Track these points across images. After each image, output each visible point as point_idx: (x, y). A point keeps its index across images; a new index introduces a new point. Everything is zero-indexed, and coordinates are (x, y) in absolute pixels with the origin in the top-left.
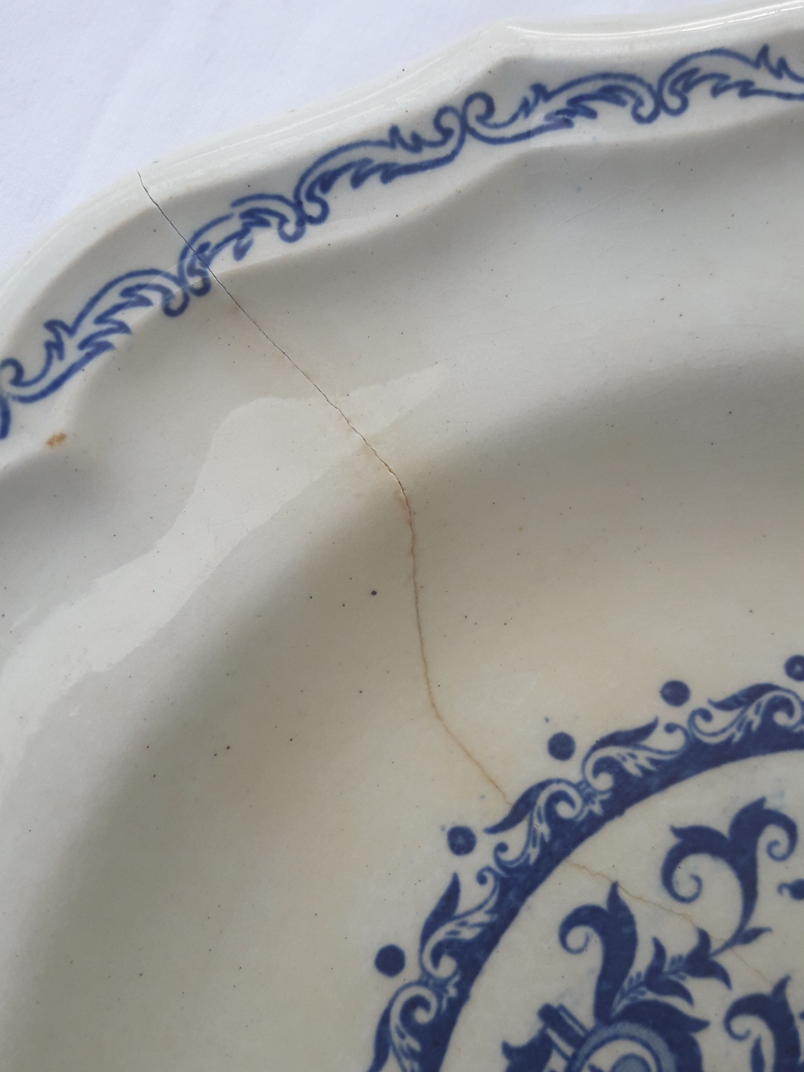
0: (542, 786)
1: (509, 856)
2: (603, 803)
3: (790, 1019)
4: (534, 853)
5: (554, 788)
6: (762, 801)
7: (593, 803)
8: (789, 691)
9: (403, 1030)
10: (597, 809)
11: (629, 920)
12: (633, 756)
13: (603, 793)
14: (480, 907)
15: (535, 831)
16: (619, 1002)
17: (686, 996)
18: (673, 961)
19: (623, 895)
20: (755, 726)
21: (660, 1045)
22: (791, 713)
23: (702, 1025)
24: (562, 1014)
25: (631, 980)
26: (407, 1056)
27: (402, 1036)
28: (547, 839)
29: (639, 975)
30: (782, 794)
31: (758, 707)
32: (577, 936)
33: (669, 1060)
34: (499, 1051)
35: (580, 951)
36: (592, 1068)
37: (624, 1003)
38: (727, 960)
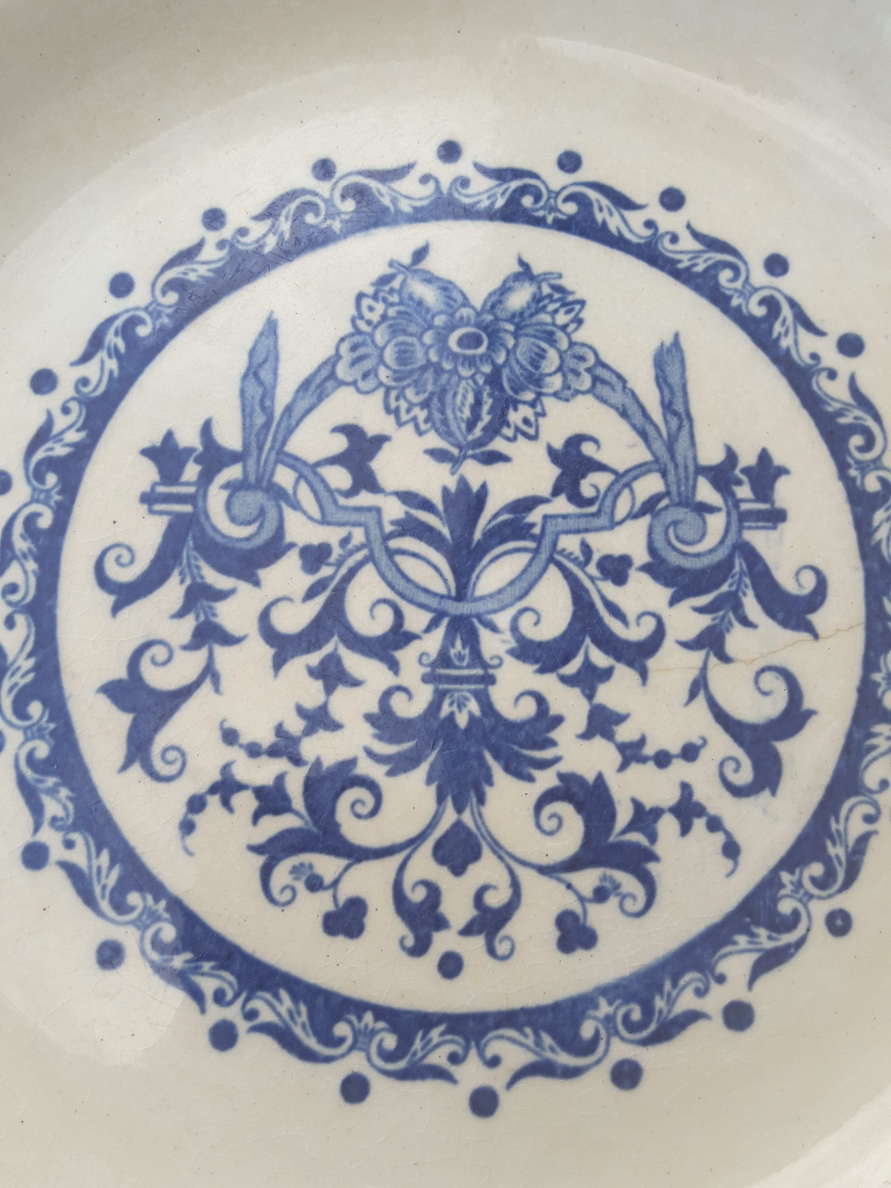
2: (878, 685)
3: (618, 658)
4: (888, 607)
6: (774, 793)
7: (884, 679)
8: (830, 896)
9: (859, 422)
11: (785, 623)
12: (889, 739)
13: (884, 692)
14: (887, 540)
16: (741, 564)
17: (701, 610)
18: (731, 624)
19: (805, 636)
20: (829, 844)
21: (688, 564)
22: (814, 881)
23: (673, 601)
24: (770, 524)
25: (746, 586)
26: (841, 409)
27: (856, 418)
29: (745, 594)
30: (764, 811)
31: (840, 863)
32: (809, 582)
33: (674, 559)
34: (788, 465)
35: (798, 573)
36: (719, 510)
37: (737, 569)
38: (696, 658)
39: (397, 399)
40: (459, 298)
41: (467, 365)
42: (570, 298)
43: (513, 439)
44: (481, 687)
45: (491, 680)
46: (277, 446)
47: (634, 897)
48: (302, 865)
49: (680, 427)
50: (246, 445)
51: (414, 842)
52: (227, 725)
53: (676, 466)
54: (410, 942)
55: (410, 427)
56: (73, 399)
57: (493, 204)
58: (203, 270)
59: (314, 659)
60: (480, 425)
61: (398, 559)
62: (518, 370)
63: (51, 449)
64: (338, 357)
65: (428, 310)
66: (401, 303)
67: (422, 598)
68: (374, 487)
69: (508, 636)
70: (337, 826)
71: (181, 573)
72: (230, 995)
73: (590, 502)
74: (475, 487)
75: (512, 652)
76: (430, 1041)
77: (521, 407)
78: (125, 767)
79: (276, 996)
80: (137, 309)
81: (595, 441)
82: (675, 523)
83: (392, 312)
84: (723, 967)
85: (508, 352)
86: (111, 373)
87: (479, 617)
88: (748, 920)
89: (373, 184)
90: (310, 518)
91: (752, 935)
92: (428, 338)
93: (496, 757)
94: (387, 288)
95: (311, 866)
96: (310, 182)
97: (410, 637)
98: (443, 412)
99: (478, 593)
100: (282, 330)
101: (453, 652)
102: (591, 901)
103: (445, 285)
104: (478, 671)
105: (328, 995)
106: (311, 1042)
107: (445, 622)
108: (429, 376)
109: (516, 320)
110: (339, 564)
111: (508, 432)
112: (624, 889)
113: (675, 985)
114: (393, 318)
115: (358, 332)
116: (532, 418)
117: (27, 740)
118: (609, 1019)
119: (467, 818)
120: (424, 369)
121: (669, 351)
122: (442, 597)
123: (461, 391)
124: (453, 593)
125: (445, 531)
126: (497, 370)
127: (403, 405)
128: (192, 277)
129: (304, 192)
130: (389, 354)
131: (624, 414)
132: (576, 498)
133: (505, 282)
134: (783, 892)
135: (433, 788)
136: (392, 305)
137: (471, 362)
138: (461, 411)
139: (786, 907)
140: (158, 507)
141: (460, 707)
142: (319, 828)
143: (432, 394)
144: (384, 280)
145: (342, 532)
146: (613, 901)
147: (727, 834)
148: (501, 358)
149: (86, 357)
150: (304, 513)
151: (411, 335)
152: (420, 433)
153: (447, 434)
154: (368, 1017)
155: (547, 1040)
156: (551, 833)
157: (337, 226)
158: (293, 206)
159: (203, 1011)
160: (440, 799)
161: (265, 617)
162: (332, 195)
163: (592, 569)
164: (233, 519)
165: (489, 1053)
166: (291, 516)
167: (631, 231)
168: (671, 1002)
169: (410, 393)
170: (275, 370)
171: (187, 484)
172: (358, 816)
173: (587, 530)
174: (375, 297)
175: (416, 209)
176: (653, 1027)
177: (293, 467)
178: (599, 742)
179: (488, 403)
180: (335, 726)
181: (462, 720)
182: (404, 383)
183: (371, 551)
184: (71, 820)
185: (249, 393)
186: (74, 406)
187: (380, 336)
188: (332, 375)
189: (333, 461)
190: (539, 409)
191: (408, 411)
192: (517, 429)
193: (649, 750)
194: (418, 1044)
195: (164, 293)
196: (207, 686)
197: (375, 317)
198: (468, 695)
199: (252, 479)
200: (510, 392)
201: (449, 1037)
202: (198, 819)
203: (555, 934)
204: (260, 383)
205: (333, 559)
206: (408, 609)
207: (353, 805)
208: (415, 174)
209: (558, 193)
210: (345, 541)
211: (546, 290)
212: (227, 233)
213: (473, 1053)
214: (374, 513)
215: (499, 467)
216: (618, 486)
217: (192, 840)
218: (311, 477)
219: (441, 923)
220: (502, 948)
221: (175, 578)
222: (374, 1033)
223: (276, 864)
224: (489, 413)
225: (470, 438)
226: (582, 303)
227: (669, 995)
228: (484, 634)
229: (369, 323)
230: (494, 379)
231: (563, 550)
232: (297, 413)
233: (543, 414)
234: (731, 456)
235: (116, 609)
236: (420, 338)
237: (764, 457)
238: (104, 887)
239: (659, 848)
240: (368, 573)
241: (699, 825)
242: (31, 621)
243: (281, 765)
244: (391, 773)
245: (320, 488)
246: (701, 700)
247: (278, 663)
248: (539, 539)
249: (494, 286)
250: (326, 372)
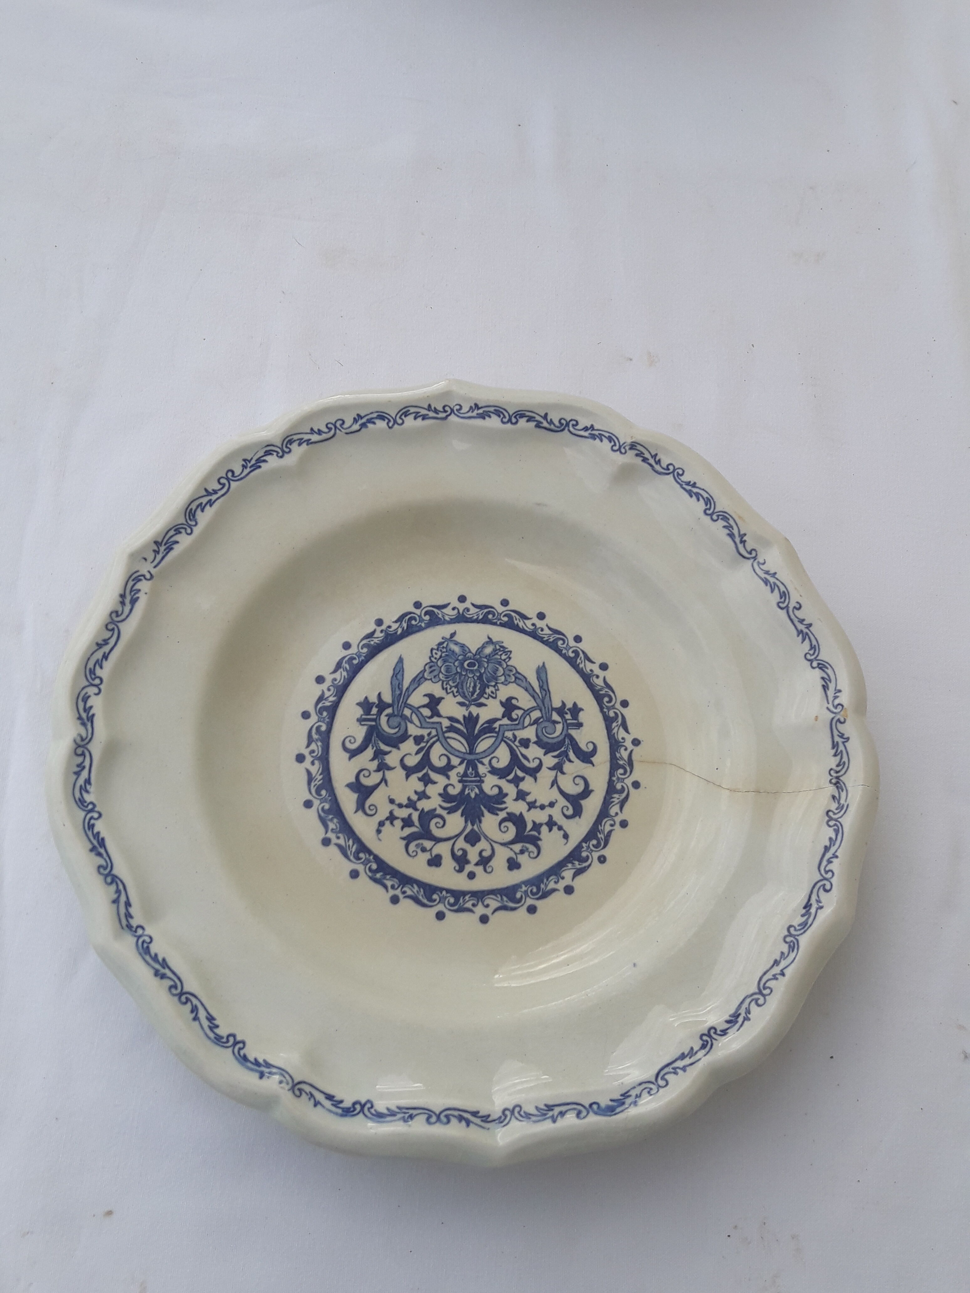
0: (631, 772)
1: (622, 749)
2: (614, 781)
3: (526, 774)
4: (618, 755)
5: (628, 774)
6: (580, 817)
7: (616, 779)
8: (599, 851)
9: (607, 693)
10: (614, 779)
11: (583, 761)
12: (618, 799)
13: (617, 783)
14: (617, 733)
15: (622, 760)
16: (568, 741)
17: (555, 757)
18: (565, 761)
19: (590, 765)
20: (598, 834)
21: (550, 741)
22: (593, 846)
23: (545, 754)
24: (577, 728)
25: (570, 749)
26: (601, 689)
27: (606, 692)
28: (618, 761)
29: (569, 751)
30: (577, 823)
31: (602, 840)
32: (591, 747)
33: (545, 739)
34: (583, 708)
35: (587, 744)
36: (560, 723)
37: (567, 743)
38: (553, 773)
39: (446, 684)
40: (467, 650)
41: (471, 673)
42: (507, 650)
43: (488, 698)
44: (479, 784)
45: (483, 782)
46: (405, 701)
47: (533, 852)
48: (419, 844)
49: (546, 695)
50: (393, 701)
51: (458, 836)
52: (391, 797)
53: (545, 708)
54: (457, 868)
55: (451, 694)
56: (331, 686)
57: (478, 618)
58: (376, 641)
59: (420, 775)
60: (476, 693)
61: (449, 740)
62: (489, 675)
63: (324, 703)
64: (425, 670)
65: (456, 654)
66: (446, 652)
67: (457, 753)
68: (439, 715)
69: (488, 766)
70: (431, 831)
71: (372, 746)
72: (396, 886)
73: (516, 720)
74: (475, 715)
75: (489, 772)
76: (465, 900)
77: (490, 687)
78: (356, 812)
79: (412, 886)
80: (353, 654)
81: (517, 699)
82: (545, 727)
83: (443, 655)
84: (564, 874)
85: (485, 668)
86: (345, 677)
87: (477, 760)
88: (572, 859)
89: (436, 610)
90: (417, 726)
91: (573, 864)
92: (456, 664)
93: (485, 807)
94: (441, 646)
95: (422, 844)
96: (413, 610)
97: (454, 767)
98: (462, 689)
99: (477, 752)
100: (405, 662)
101: (469, 772)
102: (518, 854)
103: (462, 645)
104: (478, 779)
105: (430, 886)
106: (425, 901)
107: (466, 761)
108: (457, 677)
109: (488, 657)
110: (427, 742)
111: (486, 696)
112: (530, 850)
113: (547, 880)
114: (444, 657)
115: (432, 661)
116: (494, 691)
117: (321, 803)
118: (526, 892)
119: (475, 827)
120: (455, 674)
121: (541, 668)
122: (464, 753)
123: (469, 682)
124: (468, 752)
125: (465, 731)
126: (481, 675)
127: (449, 687)
128: (372, 643)
129: (411, 613)
130: (443, 669)
131: (526, 690)
132: (511, 719)
133: (483, 644)
134: (583, 850)
135: (463, 818)
136: (444, 652)
137: (472, 671)
138: (469, 689)
139: (584, 854)
140: (363, 723)
141: (472, 791)
142: (424, 831)
143: (458, 683)
144: (440, 644)
145: (428, 731)
146: (526, 854)
147: (564, 831)
148: (483, 671)
149: (335, 671)
150: (414, 724)
151: (450, 663)
152: (455, 696)
153: (464, 697)
154: (444, 893)
155: (505, 899)
156: (505, 832)
157: (423, 625)
158: (407, 618)
159: (387, 891)
160: (466, 822)
161: (402, 760)
162: (421, 614)
163: (517, 743)
164: (389, 727)
165: (485, 903)
166: (410, 725)
167: (527, 627)
168: (546, 886)
169: (451, 683)
170: (403, 675)
171: (373, 715)
172: (438, 827)
173: (515, 730)
174: (437, 650)
175: (451, 619)
176: (540, 894)
177: (410, 709)
178: (520, 802)
179: (478, 686)
180: (429, 798)
181: (473, 795)
182: (449, 679)
183: (439, 738)
184: (338, 829)
185: (393, 683)
186: (332, 688)
187: (440, 663)
188: (423, 676)
189: (424, 706)
190: (496, 688)
191: (450, 689)
192: (489, 695)
193: (538, 804)
194: (461, 900)
195: (362, 648)
196: (383, 783)
197: (438, 657)
198: (474, 786)
199: (396, 713)
200: (486, 682)
201: (471, 898)
202: (383, 829)
203: (507, 865)
204: (397, 679)
205: (425, 740)
206: (451, 757)
207: (436, 824)
208: (450, 607)
209: (501, 614)
210: (429, 734)
211: (498, 647)
212: (384, 627)
213: (480, 903)
214: (439, 724)
215: (483, 708)
216: (525, 715)
217: (381, 836)
218: (416, 711)
219: (468, 862)
220: (489, 870)
221: (370, 746)
222: (446, 897)
223: (410, 843)
224: (479, 689)
225: (472, 698)
226: (511, 652)
227: (546, 884)
228: (480, 766)
229: (436, 658)
230: (480, 677)
231: (507, 737)
232: (411, 689)
233: (498, 690)
234: (564, 704)
235: (350, 758)
236: (454, 664)
237: (575, 704)
238: (351, 852)
239: (541, 836)
240: (438, 745)
241: (555, 828)
242: (320, 762)
243: (410, 810)
244: (449, 813)
245: (420, 715)
246: (555, 787)
247: (407, 777)
248: (498, 733)
249: (479, 645)
250: (421, 675)
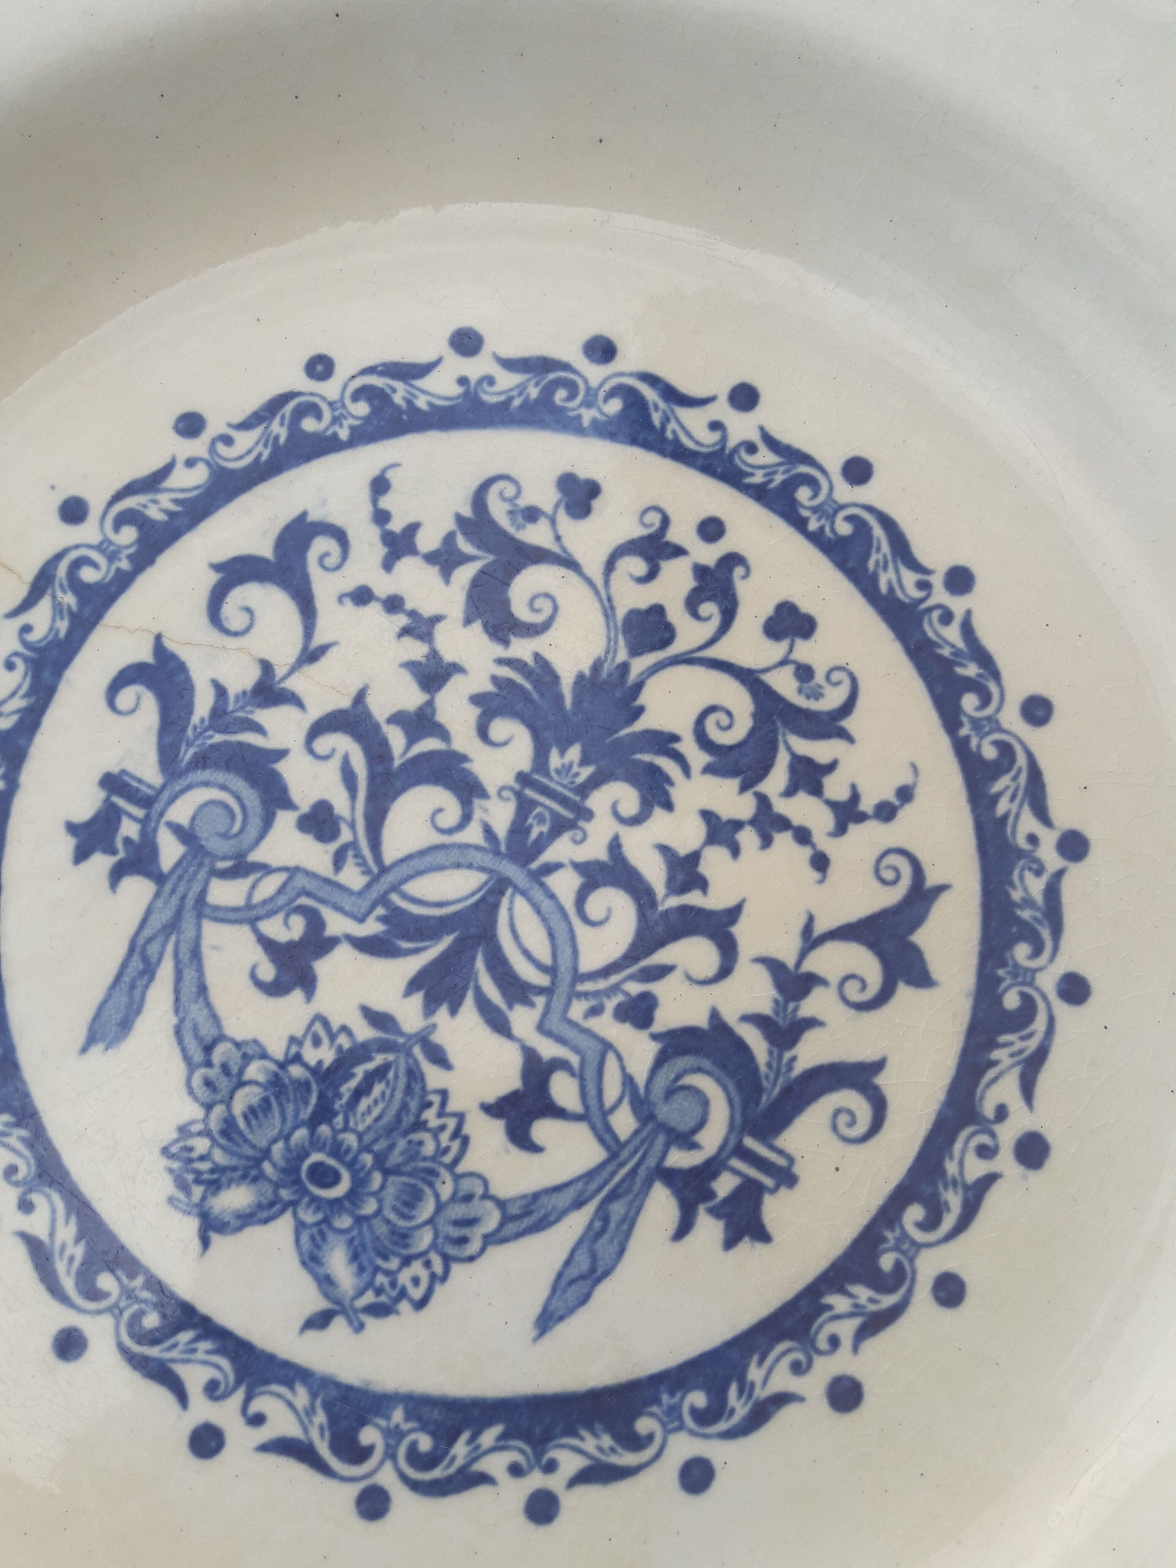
0: (59, 557)
1: (36, 635)
2: (129, 557)
3: (377, 727)
4: (63, 626)
5: (73, 555)
6: (304, 514)
7: (120, 560)
8: (312, 394)
10: (124, 564)
11: (182, 668)
12: (155, 502)
13: (128, 547)
14: (13, 694)
15: (60, 604)
16: (185, 752)
17: (259, 729)
18: (237, 698)
19: (169, 644)
20: (282, 440)
21: (240, 784)
22: (319, 417)
23: (281, 754)
24: (126, 778)
25: (195, 728)
28: (74, 608)
29: (202, 720)
30: (324, 502)
31: (283, 417)
32: (126, 697)
33: (252, 797)
34: (62, 831)
35: (132, 711)
36: (169, 824)
37: (191, 751)
38: (296, 684)
39: (446, 1150)
40: (305, 1238)
41: (344, 1147)
42: (176, 1165)
43: (344, 1029)
44: (536, 776)
45: (522, 777)
46: (610, 1168)
47: (501, 494)
48: (808, 697)
49: (149, 940)
50: (648, 1185)
51: (686, 659)
52: (818, 876)
53: (183, 898)
54: (739, 571)
55: (452, 1107)
56: (820, 1353)
57: (196, 1340)
58: (590, 1444)
59: (694, 898)
60: (370, 1066)
61: (547, 960)
62: (290, 1108)
63: (872, 1300)
64: (489, 1240)
65: (350, 1242)
66: (377, 1269)
67: (546, 904)
68: (530, 1056)
69: (478, 814)
70: (755, 716)
71: (790, 1068)
72: (936, 615)
73: (302, 910)
74: (418, 999)
75: (483, 794)
76: (766, 475)
77: (313, 1062)
78: (942, 888)
79: (891, 589)
80: (693, 1433)
81: (253, 976)
82: (225, 836)
83: (394, 1264)
84: (454, 390)
85: (287, 1138)
86: (761, 1362)
87: (497, 853)
88: (405, 417)
89: (323, 1449)
90: (620, 1058)
91: (409, 402)
92: (370, 1207)
93: (559, 697)
94: (383, 1298)
95: (800, 691)
96: (399, 1494)
97: (579, 867)
98: (404, 1106)
99: (483, 877)
100: (537, 1309)
101: (545, 828)
102: (544, 514)
103: (312, 1265)
104: (529, 793)
105: (842, 565)
106: (878, 532)
107: (534, 865)
108: (395, 1158)
109: (254, 1172)
110: (615, 988)
111: (344, 1041)
112: (507, 507)
113: (510, 400)
114: (397, 1255)
115: (447, 1260)
116: (308, 1043)
117: (1034, 971)
118: (588, 404)
119: (622, 655)
120: (396, 1171)
121: (102, 1039)
122: (524, 893)
123: (369, 1120)
124: (509, 891)
125: (480, 964)
126: (313, 1123)
127: (444, 1138)
128: (607, 1441)
129: (415, 1486)
130: (427, 1209)
131: (202, 989)
132: (315, 922)
133: (239, 1229)
134: (356, 423)
135: (642, 700)
136: (387, 1273)
137: (337, 1151)
138: (383, 1094)
139: (362, 409)
140: (781, 1162)
141: (571, 765)
142: (773, 723)
143: (406, 1133)
144: (380, 1311)
145: (593, 1023)
146: (522, 503)
147: (375, 502)
148: (301, 1134)
149: (782, 1399)
150: (623, 1068)
151: (388, 1222)
152: (444, 1094)
153: (414, 1075)
154: (813, 526)
155: (656, 419)
156: (547, 595)
157: (398, 1415)
158: (437, 1473)
159: (969, 613)
160: (639, 686)
161: (724, 971)
162: (382, 1463)
163: (346, 836)
164: (705, 1103)
165: (715, 436)
166: (640, 1074)
167: (54, 1211)
168: (522, 388)
169: (429, 1148)
170: (568, 1263)
171: (735, 1172)
172: (729, 714)
173: (325, 881)
174: (403, 1294)
175: (290, 1385)
176: (552, 376)
177: (609, 1129)
178: (449, 655)
179: (347, 1088)
180: (707, 816)
181: (574, 753)
182: (428, 1164)
183: (573, 985)
184: (1021, 864)
185: (614, 1248)
186: (822, 1342)
187: (424, 1239)
188: (506, 1219)
189: (560, 1113)
190: (294, 1049)
191: (443, 1128)
192: (333, 1037)
193: (402, 620)
194: (779, 478)
195: (650, 1437)
196: (821, 927)
197: (417, 1268)
198: (553, 774)
199: (661, 1140)
200: (314, 1087)
201: (748, 469)
202: (890, 796)
203: (596, 504)
204: (594, 1257)
205: (618, 999)
206: (568, 901)
207: (729, 727)
208: (265, 1434)
209: (109, 1310)
210: (595, 1011)
211: (198, 1191)
212: (536, 1480)
213: (731, 443)
214: (547, 1026)
215: (379, 1005)
216: (261, 911)
217: (906, 778)
218: (594, 1109)
219: (701, 571)
220: (654, 519)
221: (800, 1067)
222: (815, 510)
223: (834, 711)
224: (353, 1075)
225: (391, 1057)
226: (165, 1151)
227: (520, 394)
228: (501, 828)
229: (428, 1264)
230: (324, 1113)
231: (364, 873)
232: (570, 1194)
233: (292, 1040)
234: (117, 875)
235: (879, 1066)
236: (379, 1212)
237: (81, 855)
238: (1015, 778)
239: (450, 525)
240: (589, 962)
241: (396, 525)
242: (977, 1104)
243: (781, 806)
244: (675, 738)
245: (591, 1090)
246: (319, 639)
247: (734, 913)
248: (383, 900)
249: (255, 1234)
250: (511, 1228)
